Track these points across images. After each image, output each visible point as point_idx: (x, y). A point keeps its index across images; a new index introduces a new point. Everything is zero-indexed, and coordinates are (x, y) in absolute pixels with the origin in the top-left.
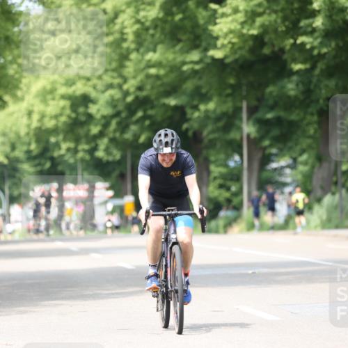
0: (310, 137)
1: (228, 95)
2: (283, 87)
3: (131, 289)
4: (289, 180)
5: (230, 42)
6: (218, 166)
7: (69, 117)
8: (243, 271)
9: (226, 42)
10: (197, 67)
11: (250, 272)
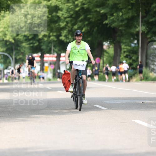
1: (130, 9)
7: (48, 17)
11: (141, 102)
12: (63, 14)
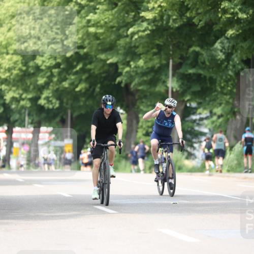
1: (155, 54)
5: (160, 6)
7: (20, 70)
9: (156, 6)
12: (43, 62)
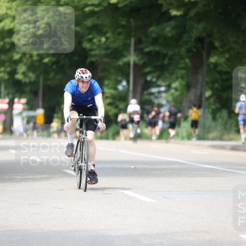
0: (182, 68)
2: (163, 30)
3: (40, 176)
4: (164, 102)
6: (109, 89)
8: (127, 166)
10: (96, 9)
11: (133, 167)
